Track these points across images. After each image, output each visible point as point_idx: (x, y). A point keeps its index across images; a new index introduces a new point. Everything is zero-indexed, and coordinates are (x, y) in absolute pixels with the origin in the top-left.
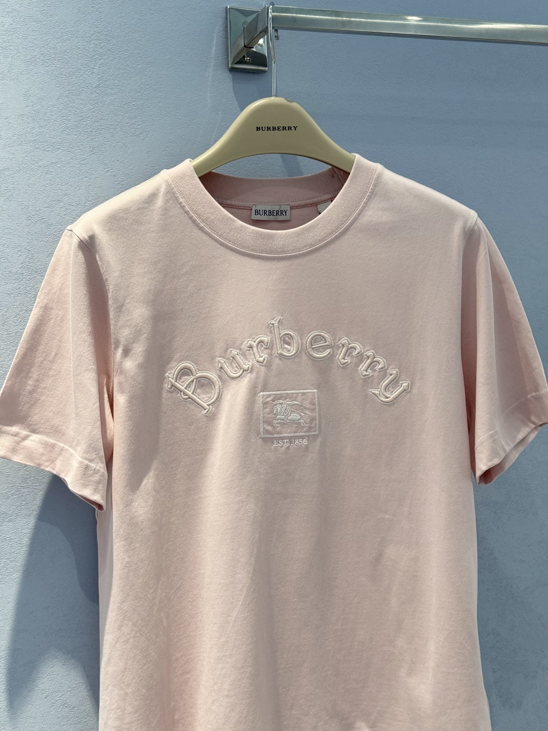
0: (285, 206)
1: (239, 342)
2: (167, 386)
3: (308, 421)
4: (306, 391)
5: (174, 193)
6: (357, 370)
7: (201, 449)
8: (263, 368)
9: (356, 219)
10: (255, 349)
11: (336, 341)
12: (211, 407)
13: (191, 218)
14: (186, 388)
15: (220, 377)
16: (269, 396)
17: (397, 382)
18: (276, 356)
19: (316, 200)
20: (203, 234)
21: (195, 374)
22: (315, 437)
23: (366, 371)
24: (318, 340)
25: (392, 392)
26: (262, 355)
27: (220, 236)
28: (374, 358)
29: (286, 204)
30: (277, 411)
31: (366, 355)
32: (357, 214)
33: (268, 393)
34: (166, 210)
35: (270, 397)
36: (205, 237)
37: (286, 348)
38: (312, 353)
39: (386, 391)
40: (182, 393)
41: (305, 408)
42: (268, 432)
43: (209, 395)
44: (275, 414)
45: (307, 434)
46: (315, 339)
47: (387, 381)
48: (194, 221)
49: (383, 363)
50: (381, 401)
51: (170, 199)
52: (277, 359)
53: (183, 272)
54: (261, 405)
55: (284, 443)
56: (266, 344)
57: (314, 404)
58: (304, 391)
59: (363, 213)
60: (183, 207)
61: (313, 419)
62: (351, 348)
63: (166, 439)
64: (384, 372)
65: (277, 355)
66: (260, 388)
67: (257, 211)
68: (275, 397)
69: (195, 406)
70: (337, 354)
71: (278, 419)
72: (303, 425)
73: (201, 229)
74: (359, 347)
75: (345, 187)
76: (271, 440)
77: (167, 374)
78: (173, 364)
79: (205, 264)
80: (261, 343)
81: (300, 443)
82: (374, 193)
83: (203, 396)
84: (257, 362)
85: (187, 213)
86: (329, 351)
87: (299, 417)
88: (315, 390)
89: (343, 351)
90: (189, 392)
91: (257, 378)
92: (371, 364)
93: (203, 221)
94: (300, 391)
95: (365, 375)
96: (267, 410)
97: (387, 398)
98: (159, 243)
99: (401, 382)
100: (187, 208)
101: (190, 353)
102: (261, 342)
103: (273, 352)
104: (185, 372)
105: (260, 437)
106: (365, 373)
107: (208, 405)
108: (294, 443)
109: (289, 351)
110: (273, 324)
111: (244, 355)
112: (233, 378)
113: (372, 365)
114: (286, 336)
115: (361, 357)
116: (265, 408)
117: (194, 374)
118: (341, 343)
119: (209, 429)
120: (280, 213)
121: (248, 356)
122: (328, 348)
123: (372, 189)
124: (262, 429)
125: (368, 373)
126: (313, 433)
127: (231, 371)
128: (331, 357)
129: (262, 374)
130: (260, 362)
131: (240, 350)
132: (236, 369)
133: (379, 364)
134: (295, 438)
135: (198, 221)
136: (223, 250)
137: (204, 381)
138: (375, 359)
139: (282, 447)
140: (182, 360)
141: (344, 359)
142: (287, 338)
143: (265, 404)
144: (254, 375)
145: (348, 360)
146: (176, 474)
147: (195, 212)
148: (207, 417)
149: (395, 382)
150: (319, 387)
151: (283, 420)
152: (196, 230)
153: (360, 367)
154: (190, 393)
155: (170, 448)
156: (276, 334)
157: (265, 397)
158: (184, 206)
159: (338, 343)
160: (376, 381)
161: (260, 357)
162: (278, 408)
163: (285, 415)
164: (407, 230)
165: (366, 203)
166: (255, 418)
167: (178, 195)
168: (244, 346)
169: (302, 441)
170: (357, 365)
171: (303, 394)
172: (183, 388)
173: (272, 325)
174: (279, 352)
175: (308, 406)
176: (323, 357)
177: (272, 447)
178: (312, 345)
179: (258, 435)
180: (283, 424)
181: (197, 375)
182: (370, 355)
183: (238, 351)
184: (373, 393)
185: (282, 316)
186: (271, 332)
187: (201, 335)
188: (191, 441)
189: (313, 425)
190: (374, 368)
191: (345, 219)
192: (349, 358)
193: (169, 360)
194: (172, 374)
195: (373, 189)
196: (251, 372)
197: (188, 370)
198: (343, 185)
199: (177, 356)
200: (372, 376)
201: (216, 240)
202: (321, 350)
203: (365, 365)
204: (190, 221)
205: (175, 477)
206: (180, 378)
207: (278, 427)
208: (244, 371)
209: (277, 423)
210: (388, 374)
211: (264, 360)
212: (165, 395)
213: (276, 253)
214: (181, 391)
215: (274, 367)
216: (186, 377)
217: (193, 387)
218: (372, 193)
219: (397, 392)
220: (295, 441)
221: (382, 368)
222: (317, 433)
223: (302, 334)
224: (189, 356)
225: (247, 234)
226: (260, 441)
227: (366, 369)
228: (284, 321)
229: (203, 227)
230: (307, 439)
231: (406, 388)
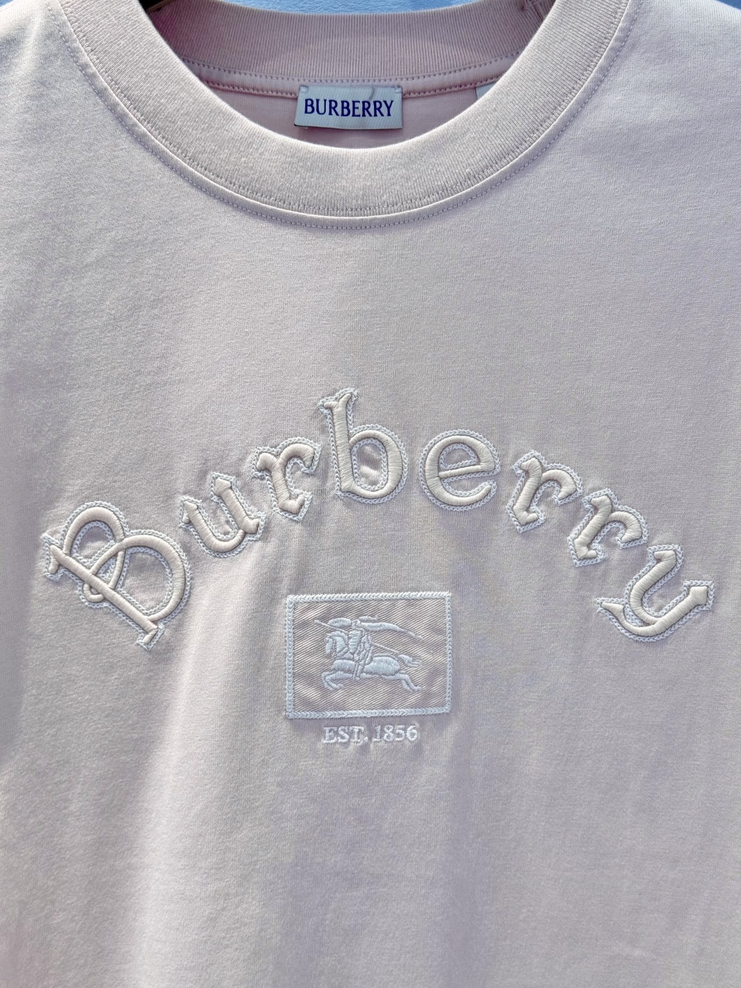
0: (387, 90)
1: (234, 456)
2: (45, 567)
3: (421, 675)
4: (418, 595)
5: (65, 39)
6: (561, 544)
7: (135, 736)
8: (297, 529)
9: (574, 116)
10: (278, 475)
11: (509, 460)
12: (161, 626)
13: (112, 108)
14: (96, 574)
15: (186, 549)
16: (311, 605)
17: (677, 580)
18: (335, 497)
19: (471, 74)
20: (146, 155)
21: (122, 536)
22: (441, 721)
23: (589, 546)
24: (456, 456)
25: (660, 609)
26: (298, 491)
27: (193, 160)
28: (613, 511)
29: (392, 83)
30: (334, 648)
31: (590, 502)
32: (578, 102)
33: (309, 597)
34: (43, 84)
35: (314, 608)
36: (153, 165)
37: (366, 476)
38: (439, 489)
39: (642, 605)
40: (86, 586)
41: (415, 641)
42: (308, 704)
43: (156, 595)
44: (329, 656)
45: (419, 712)
46: (447, 454)
47: (647, 577)
48: (121, 119)
49: (636, 526)
50: (628, 631)
51: (55, 55)
52: (339, 505)
53: (89, 260)
54: (288, 630)
55: (351, 734)
56: (308, 463)
57: (440, 631)
58: (413, 594)
59: (595, 100)
60: (91, 78)
61: (435, 672)
62: (549, 480)
63: (41, 706)
64: (638, 551)
65: (339, 493)
66: (286, 584)
67: (309, 102)
68: (329, 609)
69: (121, 623)
70: (509, 496)
71: (335, 670)
72: (406, 687)
73: (141, 140)
74: (569, 479)
75: (548, 27)
76: (317, 726)
77: (45, 535)
78: (63, 507)
79: (151, 238)
80: (296, 460)
81: (399, 735)
82: (630, 41)
83: (143, 596)
84: (283, 510)
85: (101, 93)
86: (485, 486)
87: (395, 665)
88: (445, 594)
89: (525, 488)
90: (104, 585)
91: (280, 555)
92: (603, 527)
93: (147, 119)
94: (400, 595)
95: (585, 558)
96: (307, 644)
97: (647, 624)
98: (20, 175)
99: (687, 583)
100: (102, 82)
101: (110, 479)
102: (295, 455)
103: (329, 484)
104: (94, 530)
105: (286, 718)
106: (584, 551)
107: (155, 622)
108: (381, 737)
109: (374, 483)
110: (330, 408)
111: (247, 490)
112: (220, 553)
113: (606, 530)
114: (365, 441)
115: (574, 508)
116: (301, 638)
117: (118, 538)
118: (520, 467)
119: (155, 685)
120: (372, 110)
121: (257, 495)
122: (483, 479)
123: (622, 30)
124: (289, 697)
125: (592, 552)
126: (436, 711)
127: (215, 533)
128: (492, 504)
129: (294, 545)
130: (291, 513)
131: (238, 475)
132: (227, 528)
133: (626, 527)
134: (384, 721)
135: (133, 117)
136: (200, 199)
137: (144, 556)
138: (614, 514)
139: (346, 744)
140: (88, 498)
141: (527, 510)
142: (368, 449)
143: (301, 626)
144: (271, 547)
145: (539, 512)
146: (66, 800)
147: (125, 92)
148: (150, 652)
149: (669, 581)
150: (456, 584)
151: (349, 671)
152: (125, 142)
153: (572, 535)
154: (107, 587)
155: (52, 732)
156: (338, 435)
157: (300, 607)
158: (93, 76)
159: (513, 467)
160: (613, 576)
161: (290, 498)
162: (338, 639)
163: (357, 658)
164: (722, 146)
165: (605, 71)
166: (271, 664)
167: (78, 44)
168: (249, 466)
169: (405, 730)
170: (565, 529)
171: (411, 602)
172: (88, 573)
173: (326, 411)
174: (345, 485)
175: (422, 635)
176: (471, 504)
177: (320, 746)
178: (439, 470)
179: (279, 711)
180: (352, 681)
181: (126, 540)
182: (601, 502)
183: (233, 478)
184: (607, 609)
185: (357, 387)
186: (323, 430)
187: (139, 432)
188: (107, 716)
189: (434, 689)
190: (612, 539)
191: (541, 116)
192: (543, 507)
193: (51, 498)
194: (59, 536)
195: (627, 32)
196: (264, 538)
197: (103, 526)
198: (541, 20)
199: (74, 485)
200: (604, 560)
201: (181, 173)
202: (465, 483)
203: (585, 531)
204: (109, 119)
205: (65, 808)
206: (82, 547)
207: (336, 690)
208: (245, 534)
209: (332, 680)
210: (650, 557)
211: (302, 505)
212: (39, 589)
213: (345, 210)
214: (83, 581)
215: (330, 525)
216: (98, 544)
217: (116, 572)
218: (623, 40)
219: (675, 610)
220: (383, 731)
221: (633, 540)
222: (447, 709)
223: (411, 439)
224: (105, 487)
225: (267, 155)
226: (284, 728)
227: (588, 540)
228: (361, 400)
229: (144, 135)
230: (417, 725)
231: (702, 600)
